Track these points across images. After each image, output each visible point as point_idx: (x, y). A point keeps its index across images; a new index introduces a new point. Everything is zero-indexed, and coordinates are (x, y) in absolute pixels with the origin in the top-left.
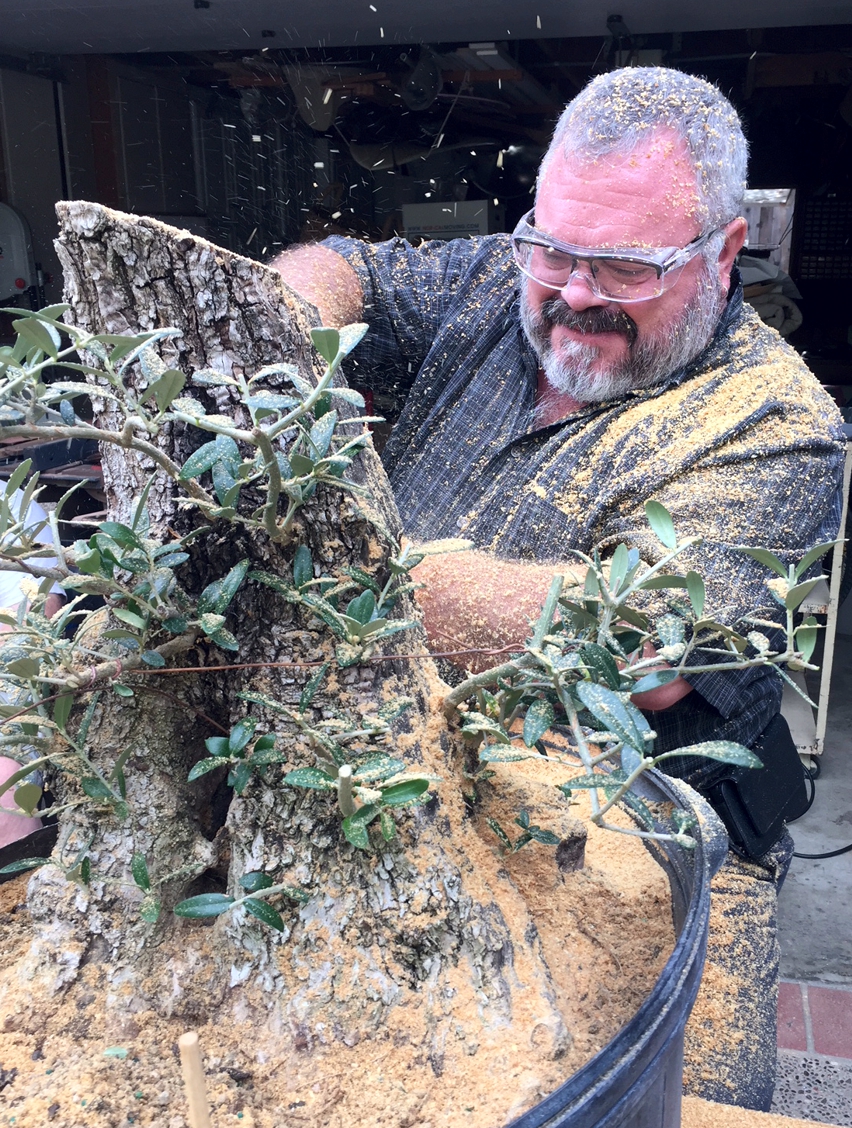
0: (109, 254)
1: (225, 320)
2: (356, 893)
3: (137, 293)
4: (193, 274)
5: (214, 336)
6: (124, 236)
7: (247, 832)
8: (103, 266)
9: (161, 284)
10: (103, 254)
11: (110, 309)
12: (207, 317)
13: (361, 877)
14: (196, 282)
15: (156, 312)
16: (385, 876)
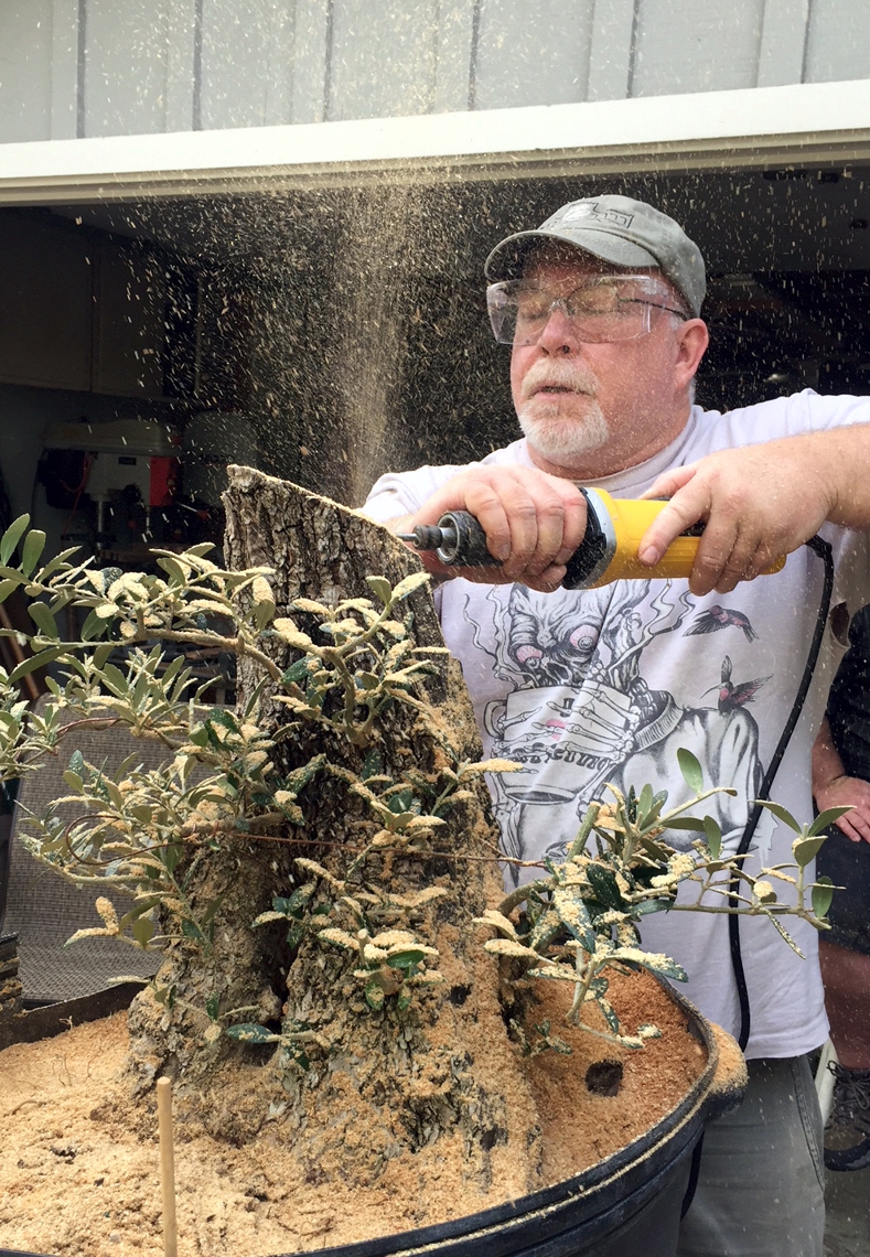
0: (259, 506)
1: (337, 561)
2: (378, 1056)
3: (275, 536)
4: (316, 524)
5: (328, 573)
6: (270, 493)
7: (300, 988)
8: (253, 514)
9: (293, 531)
10: (254, 506)
11: (255, 546)
12: (323, 557)
13: (385, 1043)
14: (318, 530)
15: (287, 551)
16: (404, 1046)
